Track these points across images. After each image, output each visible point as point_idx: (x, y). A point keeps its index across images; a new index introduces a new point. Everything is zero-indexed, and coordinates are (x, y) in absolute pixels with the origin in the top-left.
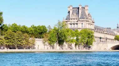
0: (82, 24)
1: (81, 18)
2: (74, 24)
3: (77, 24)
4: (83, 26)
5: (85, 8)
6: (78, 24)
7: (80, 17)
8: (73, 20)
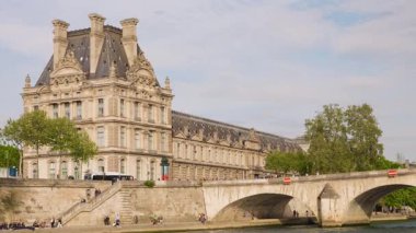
0: (101, 101)
1: (96, 77)
2: (67, 104)
3: (79, 102)
4: (106, 112)
5: (125, 34)
6: (83, 104)
7: (93, 70)
8: (63, 87)
